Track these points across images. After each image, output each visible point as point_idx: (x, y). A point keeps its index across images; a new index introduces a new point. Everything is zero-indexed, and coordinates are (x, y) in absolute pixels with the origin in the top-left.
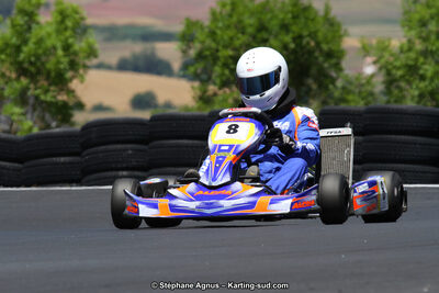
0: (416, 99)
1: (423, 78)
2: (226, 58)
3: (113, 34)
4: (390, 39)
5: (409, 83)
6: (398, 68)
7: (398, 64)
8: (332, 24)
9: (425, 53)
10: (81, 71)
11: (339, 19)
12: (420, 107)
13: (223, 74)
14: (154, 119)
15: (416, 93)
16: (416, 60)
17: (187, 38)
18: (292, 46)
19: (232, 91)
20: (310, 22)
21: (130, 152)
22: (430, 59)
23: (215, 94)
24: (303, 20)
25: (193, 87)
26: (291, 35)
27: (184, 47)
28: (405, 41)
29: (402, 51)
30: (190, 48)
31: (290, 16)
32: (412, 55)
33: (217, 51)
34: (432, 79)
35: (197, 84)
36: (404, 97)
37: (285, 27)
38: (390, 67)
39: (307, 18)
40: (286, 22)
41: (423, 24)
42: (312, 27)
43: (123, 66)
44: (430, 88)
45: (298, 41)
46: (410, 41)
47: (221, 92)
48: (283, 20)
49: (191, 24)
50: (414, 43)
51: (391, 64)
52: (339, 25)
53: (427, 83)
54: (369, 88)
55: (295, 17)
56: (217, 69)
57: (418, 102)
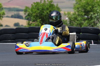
0: (76, 25)
1: (78, 20)
2: (34, 15)
3: (10, 10)
4: (70, 12)
5: (75, 21)
6: (72, 18)
7: (72, 17)
8: (58, 8)
9: (78, 15)
10: (1, 18)
11: (60, 7)
12: (77, 27)
13: (33, 19)
14: (16, 29)
15: (76, 24)
16: (77, 16)
17: (26, 11)
18: (49, 13)
19: (35, 23)
20: (53, 8)
21: (11, 36)
22: (79, 16)
23: (32, 23)
24: (51, 7)
25: (27, 22)
26: (49, 11)
27: (25, 13)
28: (74, 12)
29: (73, 14)
30: (26, 13)
31: (49, 6)
32: (76, 15)
33: (32, 14)
34: (80, 21)
35: (27, 21)
36: (74, 25)
37: (48, 9)
38: (70, 18)
39: (52, 7)
40: (48, 8)
41: (78, 8)
42: (54, 9)
43: (12, 17)
44: (79, 23)
45: (50, 12)
46: (75, 12)
47: (33, 23)
48: (47, 7)
49: (27, 8)
50: (76, 13)
51: (71, 17)
52: (60, 9)
53: (79, 22)
54: (66, 23)
55: (50, 7)
56: (32, 18)
57: (77, 26)
